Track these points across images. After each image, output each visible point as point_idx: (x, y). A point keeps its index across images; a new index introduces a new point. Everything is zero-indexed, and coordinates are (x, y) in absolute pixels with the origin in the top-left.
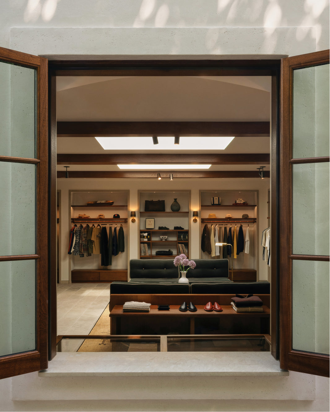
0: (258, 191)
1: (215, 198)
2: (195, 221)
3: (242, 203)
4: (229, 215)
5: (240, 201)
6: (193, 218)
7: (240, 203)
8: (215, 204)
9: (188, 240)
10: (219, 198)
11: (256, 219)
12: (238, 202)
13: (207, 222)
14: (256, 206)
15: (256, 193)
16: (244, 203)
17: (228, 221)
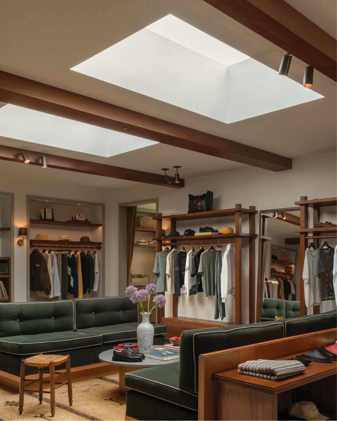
0: (103, 206)
1: (47, 210)
2: (20, 243)
3: (83, 220)
4: (66, 236)
5: (81, 218)
6: (17, 239)
7: (81, 221)
8: (47, 218)
9: (9, 274)
10: (52, 210)
11: (101, 243)
12: (78, 218)
13: (38, 246)
14: (101, 225)
15: (101, 208)
16: (86, 220)
17: (66, 245)
